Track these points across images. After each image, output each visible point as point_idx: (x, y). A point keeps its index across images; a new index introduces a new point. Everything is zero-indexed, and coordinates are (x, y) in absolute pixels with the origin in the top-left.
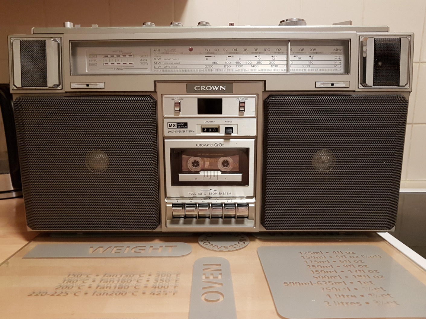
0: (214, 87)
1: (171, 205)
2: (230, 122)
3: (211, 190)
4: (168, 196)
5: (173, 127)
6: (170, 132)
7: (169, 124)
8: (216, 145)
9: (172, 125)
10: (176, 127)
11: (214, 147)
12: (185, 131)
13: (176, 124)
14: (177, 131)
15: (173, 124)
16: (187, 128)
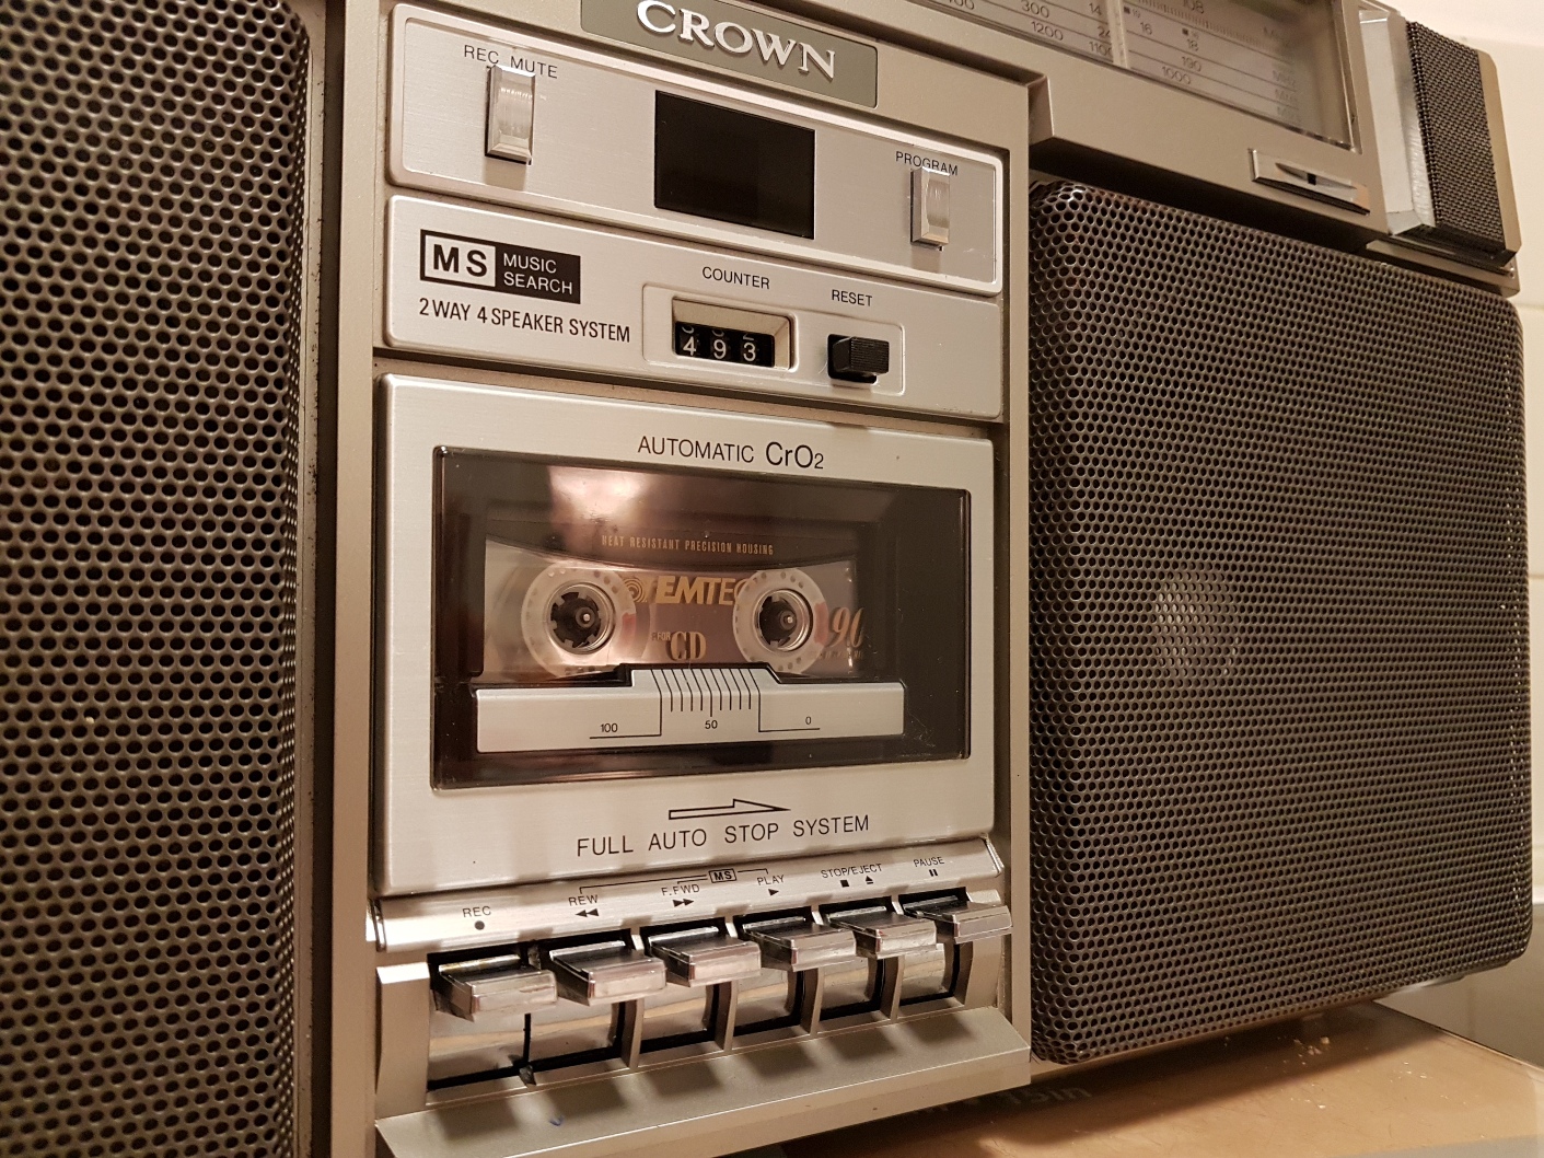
0: (769, 40)
1: (421, 971)
2: (857, 300)
3: (739, 807)
4: (395, 882)
5: (464, 276)
6: (441, 309)
7: (431, 241)
8: (776, 454)
10: (490, 279)
11: (761, 466)
12: (558, 324)
13: (490, 252)
14: (503, 317)
15: (464, 248)
16: (574, 298)
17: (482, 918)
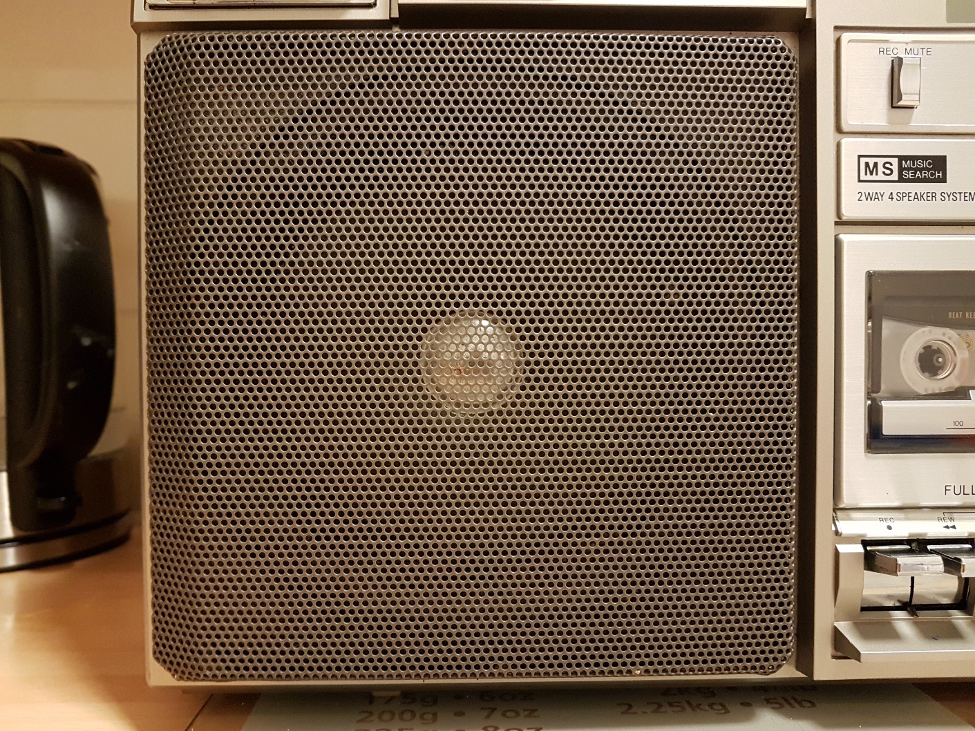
1: (858, 549)
5: (881, 177)
6: (869, 197)
7: (863, 160)
9: (876, 164)
10: (895, 176)
12: (934, 196)
13: (895, 161)
14: (902, 196)
15: (881, 161)
16: (944, 180)
17: (890, 524)
